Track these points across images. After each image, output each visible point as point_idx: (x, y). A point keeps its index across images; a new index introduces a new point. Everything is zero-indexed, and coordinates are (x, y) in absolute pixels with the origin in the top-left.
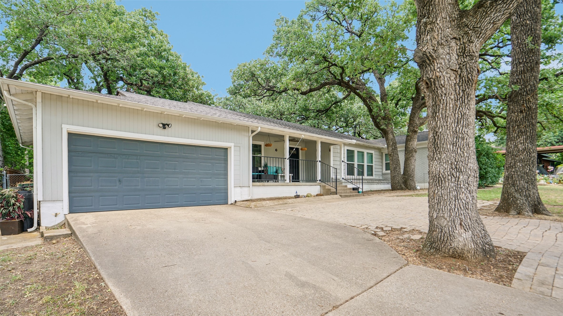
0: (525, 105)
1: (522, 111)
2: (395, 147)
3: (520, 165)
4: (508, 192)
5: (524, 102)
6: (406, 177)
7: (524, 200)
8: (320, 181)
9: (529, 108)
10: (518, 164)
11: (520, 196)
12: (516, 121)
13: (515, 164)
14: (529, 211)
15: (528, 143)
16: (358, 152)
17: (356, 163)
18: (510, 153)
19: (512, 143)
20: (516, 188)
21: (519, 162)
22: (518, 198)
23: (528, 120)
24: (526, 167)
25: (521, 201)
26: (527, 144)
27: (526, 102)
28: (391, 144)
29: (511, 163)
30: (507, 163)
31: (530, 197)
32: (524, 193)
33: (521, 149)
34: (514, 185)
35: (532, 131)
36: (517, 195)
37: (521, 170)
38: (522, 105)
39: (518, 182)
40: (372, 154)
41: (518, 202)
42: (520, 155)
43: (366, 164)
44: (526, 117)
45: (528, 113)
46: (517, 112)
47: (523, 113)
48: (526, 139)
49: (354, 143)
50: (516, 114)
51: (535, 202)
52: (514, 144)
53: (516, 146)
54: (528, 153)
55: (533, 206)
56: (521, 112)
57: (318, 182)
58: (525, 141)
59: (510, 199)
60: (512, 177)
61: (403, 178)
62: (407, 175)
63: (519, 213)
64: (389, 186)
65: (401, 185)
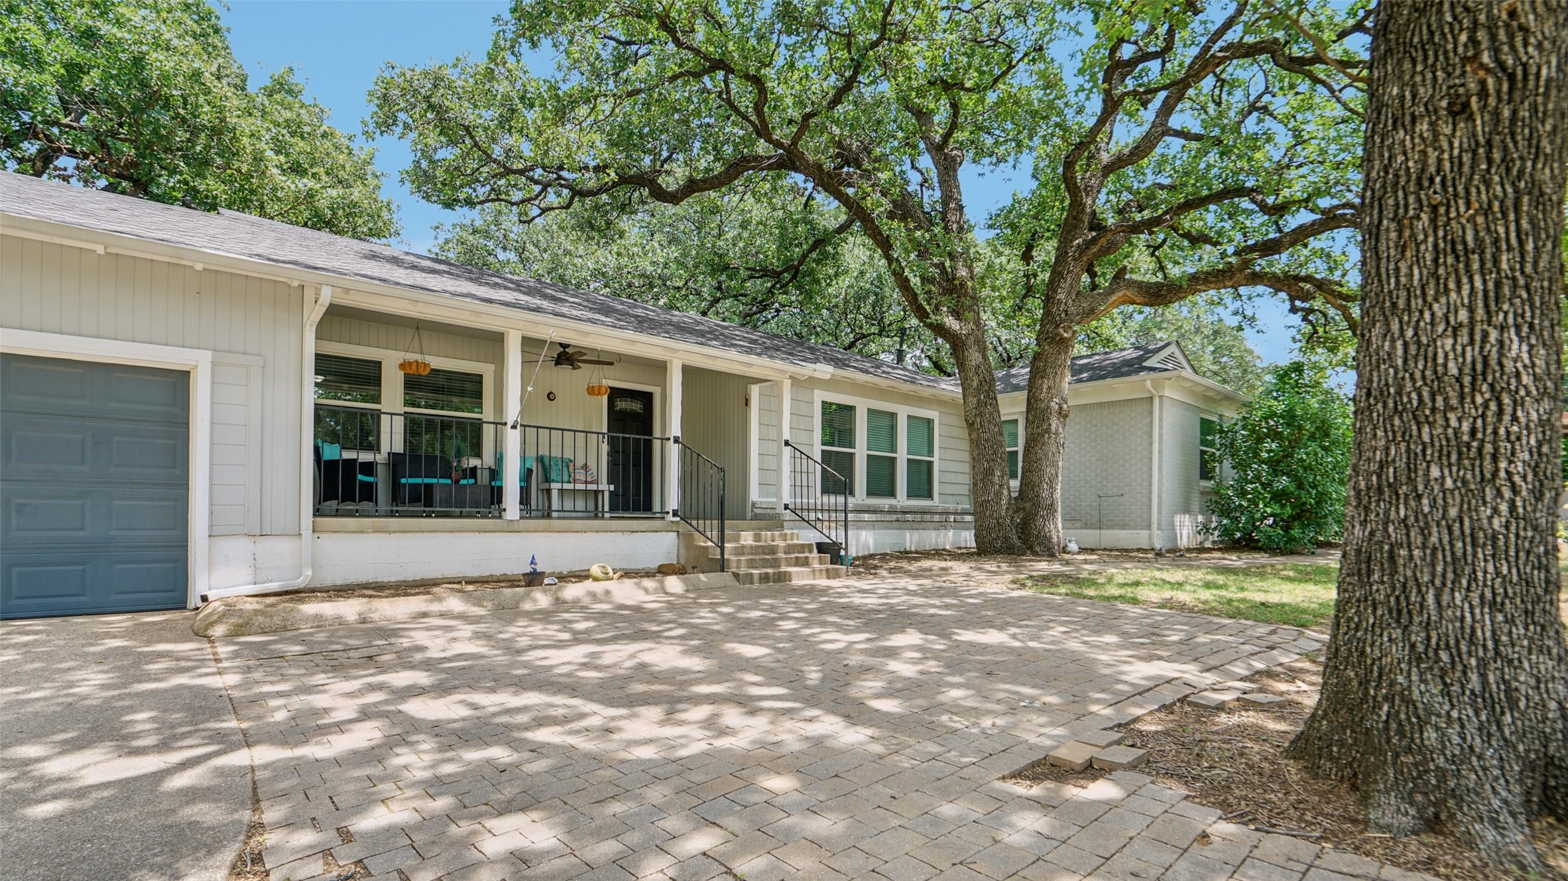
0: (1486, 58)
1: (1466, 106)
2: (987, 396)
3: (1449, 483)
4: (1363, 653)
5: (1481, 35)
6: (1028, 505)
7: (1471, 729)
8: (675, 514)
9: (1512, 78)
10: (1435, 472)
11: (1446, 692)
12: (1422, 180)
13: (1411, 469)
14: (1505, 817)
15: (1503, 328)
16: (871, 412)
17: (861, 451)
18: (1383, 395)
19: (1395, 327)
20: (1418, 638)
21: (1442, 456)
22: (1429, 712)
23: (1506, 160)
24: (1489, 493)
25: (1453, 733)
26: (1494, 335)
27: (1493, 37)
28: (975, 384)
29: (1382, 465)
30: (1363, 466)
31: (1513, 704)
32: (1474, 677)
33: (1453, 369)
34: (1400, 614)
35: (1530, 247)
36: (1425, 691)
37: (1453, 512)
38: (1465, 60)
39: (1431, 599)
40: (929, 422)
41: (1431, 735)
42: (1448, 407)
43: (902, 456)
44: (1489, 143)
45: (1506, 113)
46: (1431, 111)
47: (1471, 118)
48: (1492, 300)
49: (828, 377)
50: (1423, 127)
51: (1546, 740)
52: (1410, 333)
53: (1424, 350)
54: (1506, 400)
55: (1532, 767)
56: (1460, 110)
57: (670, 518)
58: (1480, 313)
59: (1377, 706)
60: (1392, 557)
61: (1018, 510)
62: (1031, 500)
63: (1433, 824)
64: (968, 538)
65: (1006, 538)
